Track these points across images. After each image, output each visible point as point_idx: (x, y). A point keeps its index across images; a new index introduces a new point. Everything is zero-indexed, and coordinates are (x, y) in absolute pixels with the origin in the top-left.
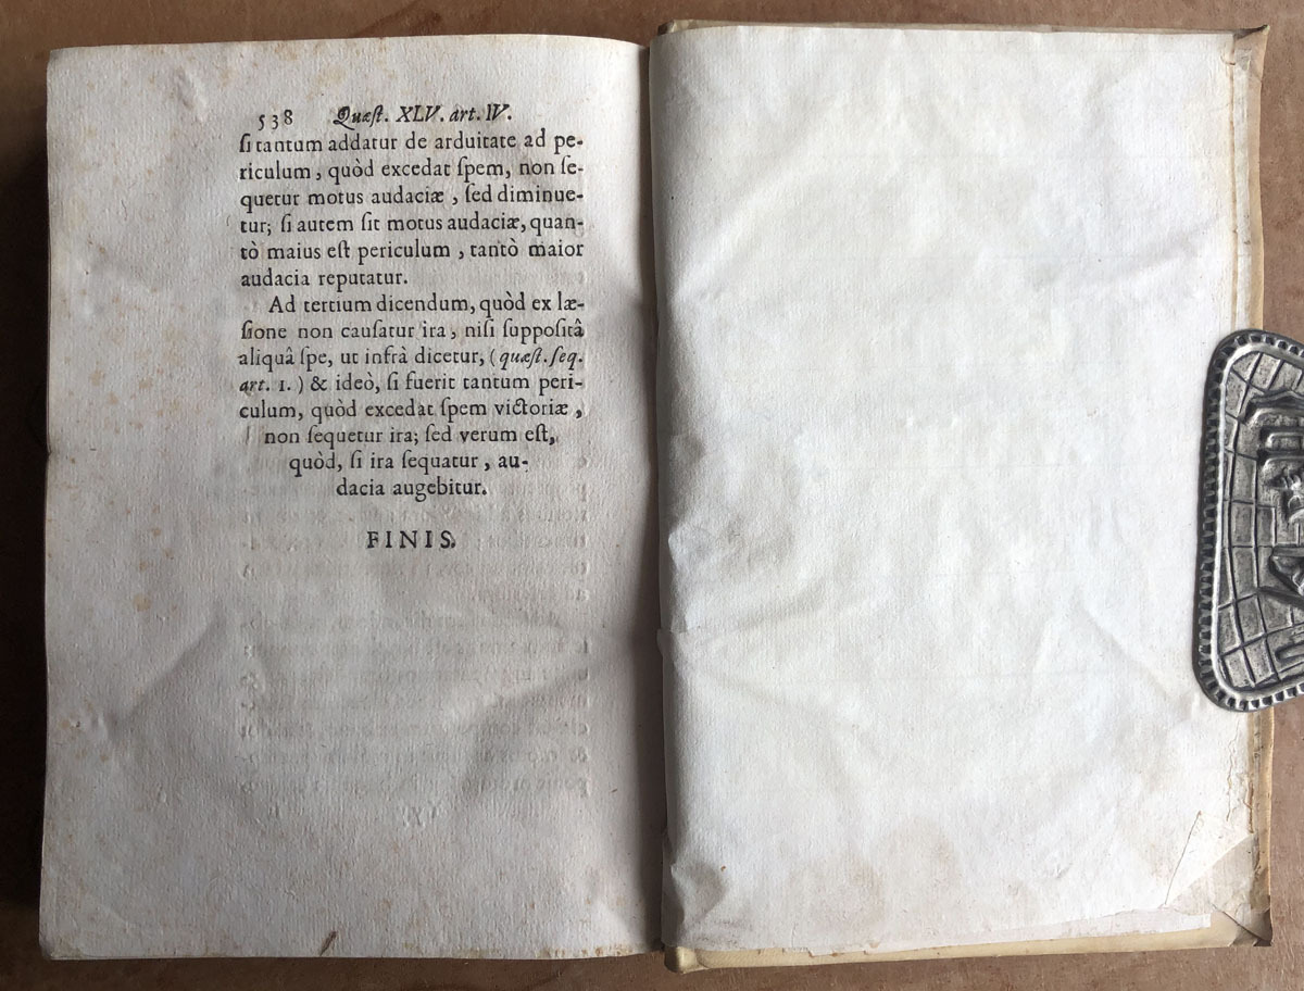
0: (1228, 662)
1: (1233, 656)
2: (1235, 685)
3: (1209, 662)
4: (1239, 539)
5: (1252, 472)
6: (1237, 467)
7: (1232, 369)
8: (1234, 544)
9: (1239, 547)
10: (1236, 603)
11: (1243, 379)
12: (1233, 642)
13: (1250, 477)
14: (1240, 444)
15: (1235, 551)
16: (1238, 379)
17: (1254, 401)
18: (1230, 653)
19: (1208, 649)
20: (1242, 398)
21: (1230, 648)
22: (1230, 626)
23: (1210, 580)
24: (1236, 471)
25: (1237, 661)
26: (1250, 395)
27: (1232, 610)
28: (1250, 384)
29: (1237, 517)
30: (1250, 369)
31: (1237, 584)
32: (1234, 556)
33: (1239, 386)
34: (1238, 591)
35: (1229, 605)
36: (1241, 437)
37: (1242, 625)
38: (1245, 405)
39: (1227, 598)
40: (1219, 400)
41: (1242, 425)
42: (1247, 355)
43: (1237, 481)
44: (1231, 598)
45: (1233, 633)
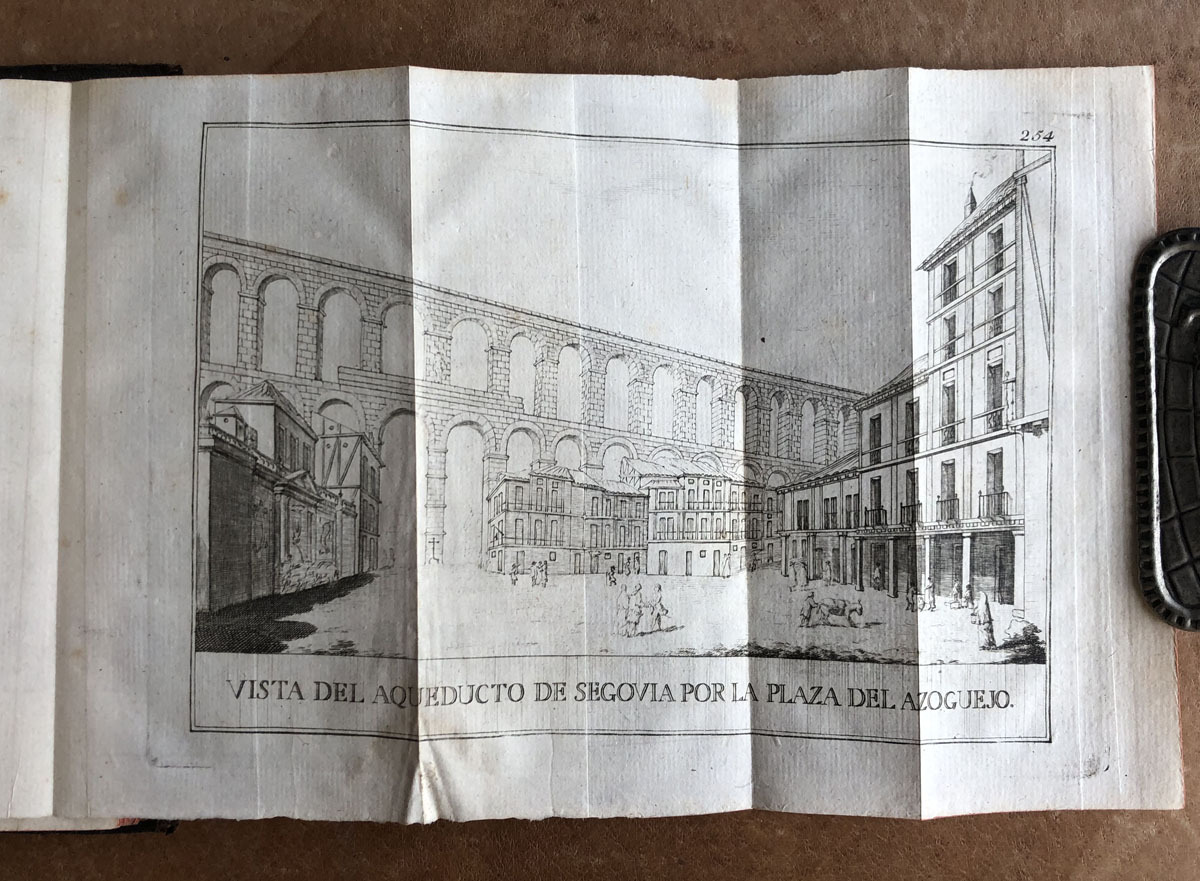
0: (1175, 578)
1: (1180, 572)
2: (1185, 602)
3: (1153, 579)
4: (1178, 449)
5: (1188, 379)
6: (1171, 373)
7: (1160, 272)
8: (1171, 455)
9: (1179, 457)
10: (1180, 516)
11: (1174, 282)
12: (1180, 557)
13: (1186, 382)
14: (1174, 348)
15: (1174, 462)
16: (1168, 281)
17: (1188, 303)
18: (1177, 569)
19: (1151, 566)
20: (1173, 302)
21: (1178, 564)
22: (1176, 540)
23: (1149, 493)
24: (1170, 377)
25: (1187, 577)
26: (1183, 297)
27: (1176, 524)
28: (1183, 285)
29: (1174, 426)
30: (1182, 271)
31: (1180, 497)
32: (1174, 468)
33: (1170, 290)
34: (1181, 504)
35: (1172, 518)
36: (1174, 343)
37: (1190, 540)
38: (1177, 309)
39: (1169, 512)
40: (1146, 304)
41: (1175, 330)
42: (1176, 256)
43: (1171, 389)
44: (1174, 511)
45: (1179, 547)
